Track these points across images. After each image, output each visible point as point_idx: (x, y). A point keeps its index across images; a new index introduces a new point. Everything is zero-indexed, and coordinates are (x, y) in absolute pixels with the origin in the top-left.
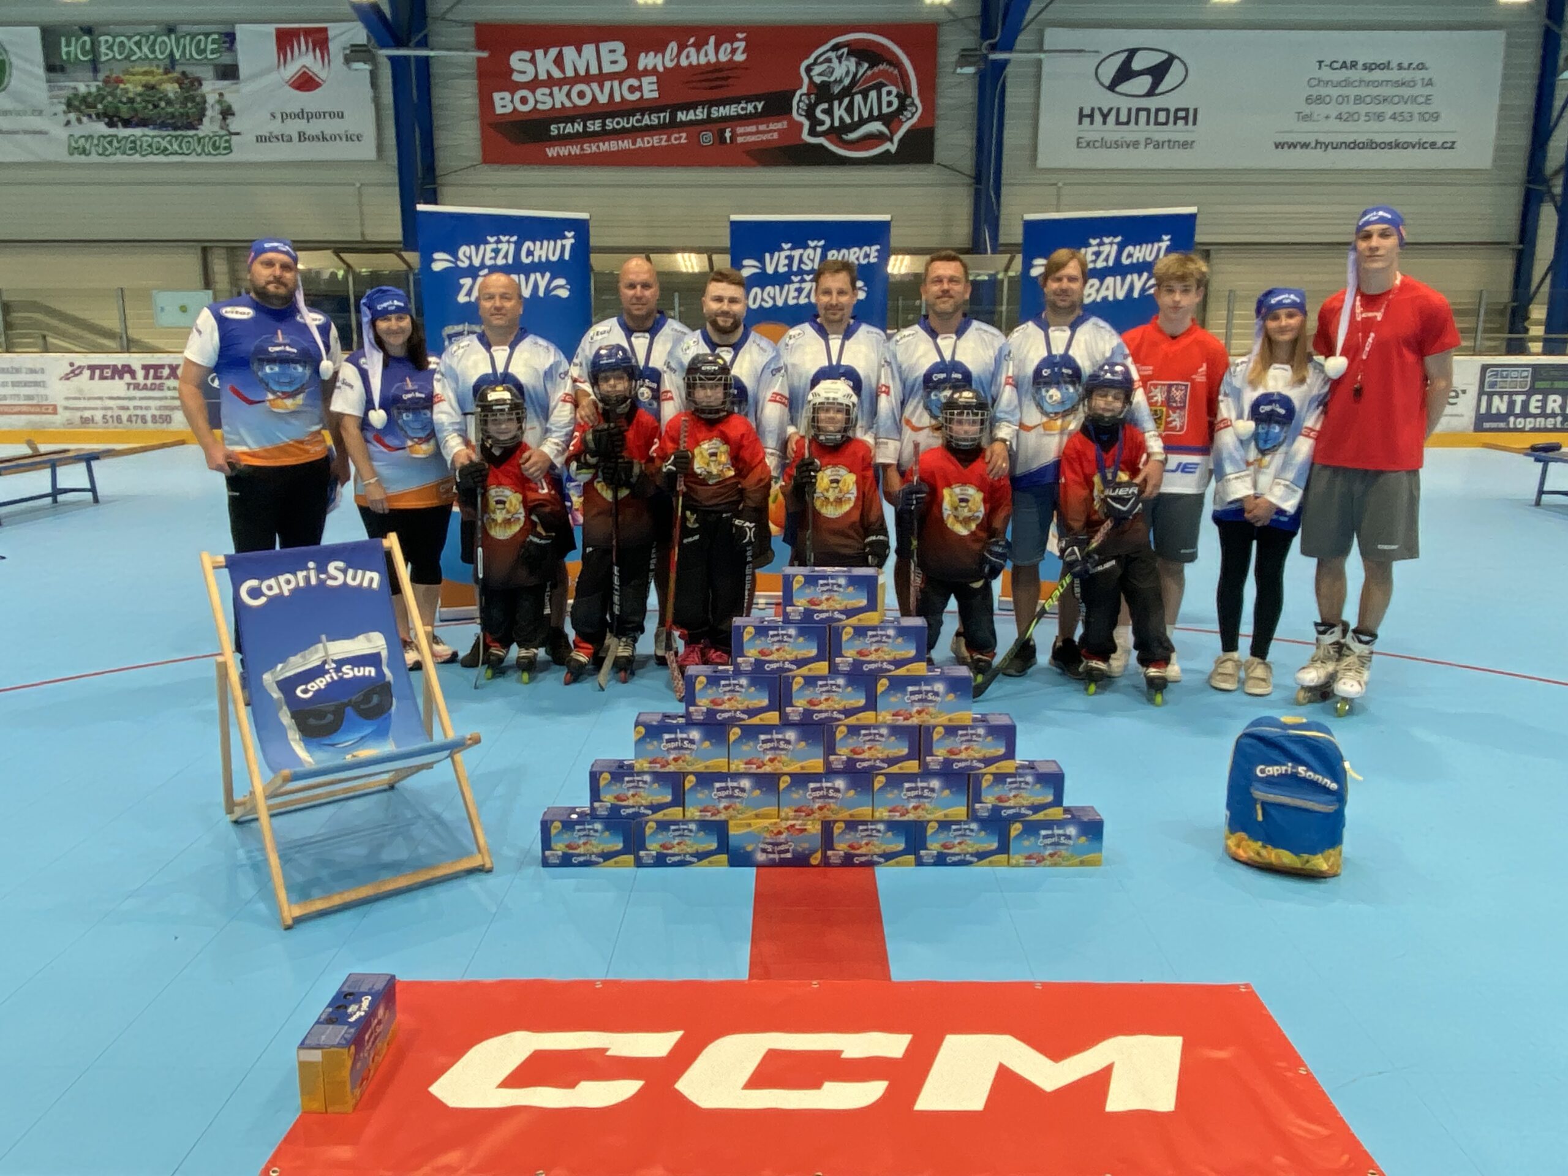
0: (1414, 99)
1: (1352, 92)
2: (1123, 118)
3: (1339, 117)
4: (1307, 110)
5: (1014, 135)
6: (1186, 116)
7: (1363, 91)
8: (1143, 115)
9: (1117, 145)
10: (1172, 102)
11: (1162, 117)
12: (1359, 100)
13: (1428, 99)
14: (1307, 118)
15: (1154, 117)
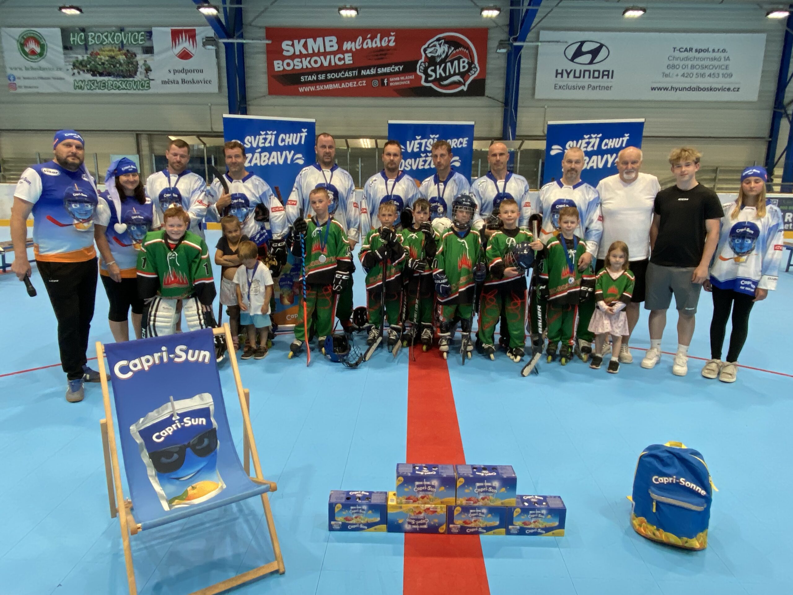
0: (720, 67)
1: (690, 63)
2: (577, 74)
3: (683, 75)
4: (667, 71)
5: (524, 82)
6: (608, 74)
7: (695, 63)
8: (587, 74)
9: (574, 88)
10: (601, 67)
11: (596, 74)
12: (693, 67)
13: (727, 67)
14: (667, 76)
15: (593, 75)
